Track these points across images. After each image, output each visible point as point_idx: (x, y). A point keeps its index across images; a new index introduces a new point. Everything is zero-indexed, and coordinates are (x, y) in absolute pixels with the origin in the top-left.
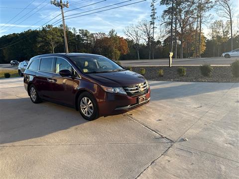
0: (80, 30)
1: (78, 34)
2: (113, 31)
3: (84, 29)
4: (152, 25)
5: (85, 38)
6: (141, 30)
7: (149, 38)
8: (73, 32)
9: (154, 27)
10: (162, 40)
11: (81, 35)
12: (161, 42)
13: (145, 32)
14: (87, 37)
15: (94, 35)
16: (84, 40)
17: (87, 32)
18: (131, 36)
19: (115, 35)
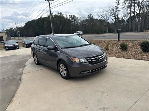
0: (70, 16)
1: (68, 18)
2: (90, 15)
3: (73, 15)
4: (117, 9)
5: (73, 21)
6: (110, 13)
7: (115, 18)
8: (66, 17)
9: (118, 11)
10: (126, 19)
11: (70, 19)
12: (125, 20)
13: (112, 14)
14: (74, 20)
15: (78, 18)
16: (73, 22)
17: (74, 16)
18: (102, 17)
19: (92, 17)
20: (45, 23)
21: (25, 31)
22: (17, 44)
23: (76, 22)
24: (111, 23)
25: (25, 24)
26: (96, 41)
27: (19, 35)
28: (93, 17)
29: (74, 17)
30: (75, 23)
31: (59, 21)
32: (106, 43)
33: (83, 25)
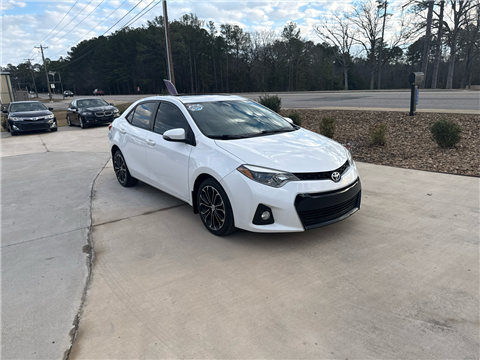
0: (223, 26)
1: (218, 34)
2: (292, 27)
4: (382, 10)
5: (233, 44)
6: (356, 22)
7: (373, 42)
8: (208, 30)
9: (385, 15)
11: (224, 36)
12: (401, 50)
13: (365, 27)
14: (237, 40)
15: (251, 37)
16: (232, 47)
17: (237, 30)
18: (330, 36)
19: (297, 35)
20: (140, 49)
21: (72, 74)
22: (53, 116)
23: (243, 49)
24: (357, 59)
25: (72, 49)
26: (328, 111)
27: (53, 86)
28: (300, 35)
29: (235, 33)
30: (241, 52)
31: (186, 43)
32: (367, 121)
33: (267, 60)
